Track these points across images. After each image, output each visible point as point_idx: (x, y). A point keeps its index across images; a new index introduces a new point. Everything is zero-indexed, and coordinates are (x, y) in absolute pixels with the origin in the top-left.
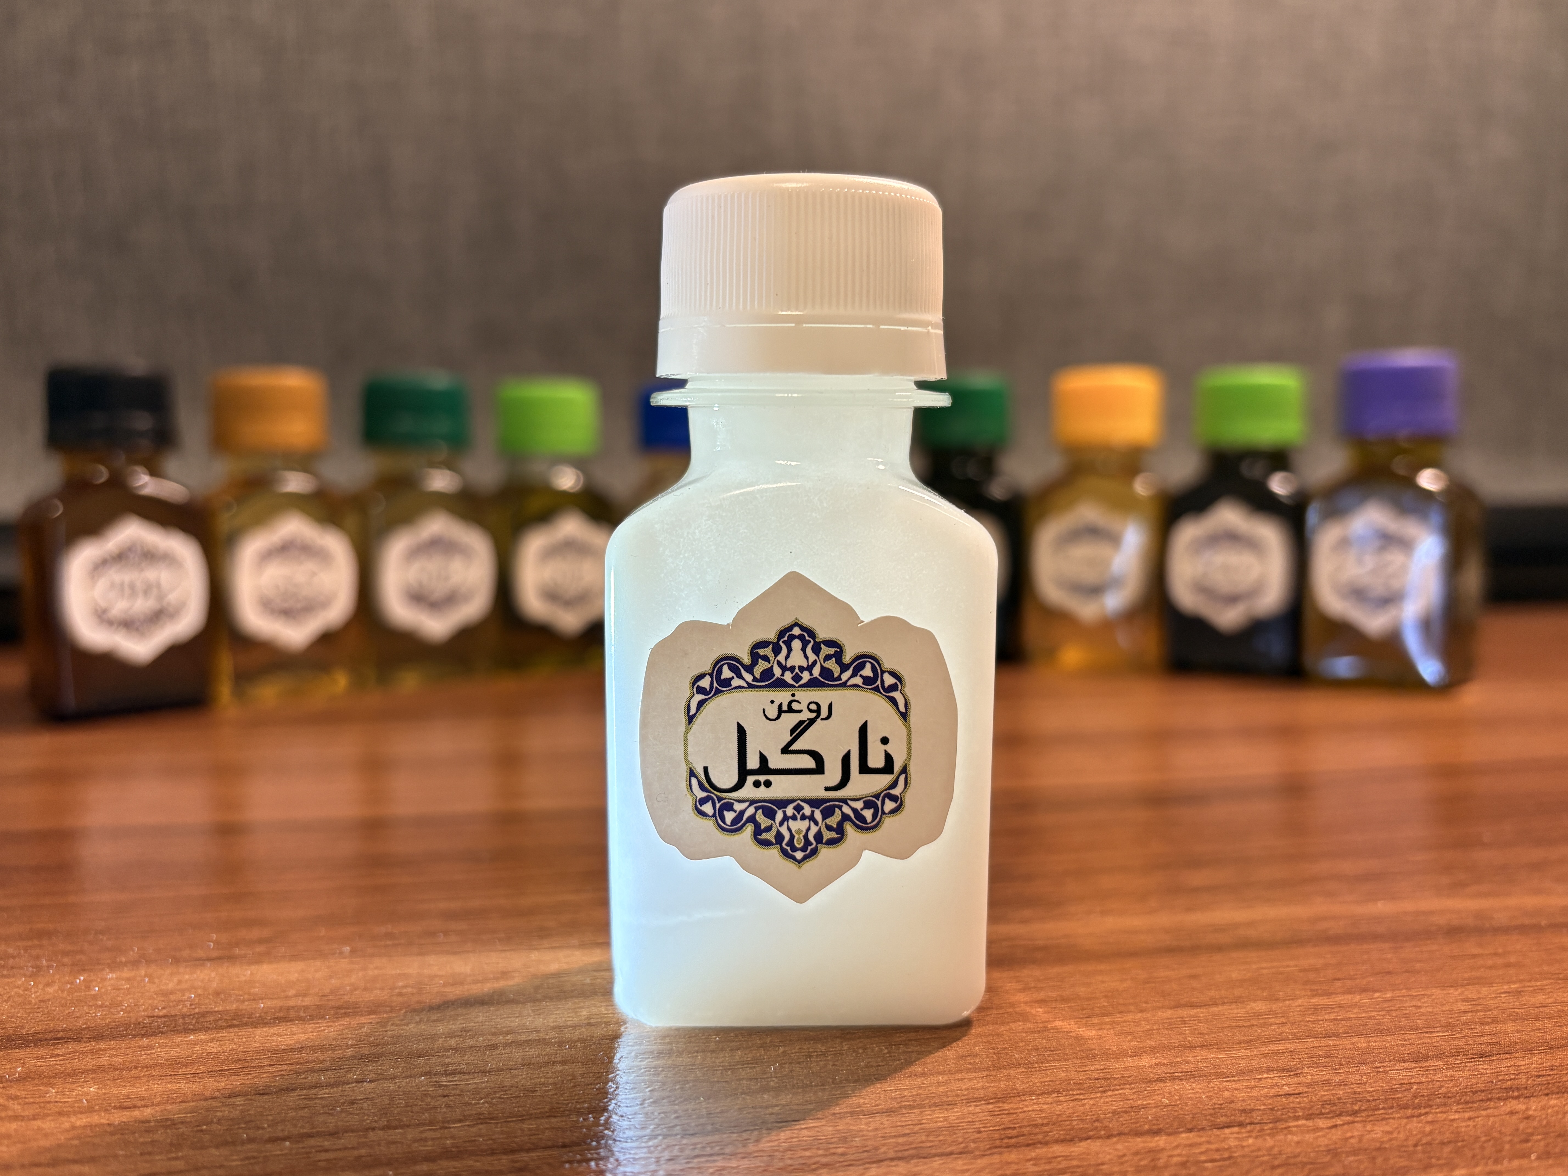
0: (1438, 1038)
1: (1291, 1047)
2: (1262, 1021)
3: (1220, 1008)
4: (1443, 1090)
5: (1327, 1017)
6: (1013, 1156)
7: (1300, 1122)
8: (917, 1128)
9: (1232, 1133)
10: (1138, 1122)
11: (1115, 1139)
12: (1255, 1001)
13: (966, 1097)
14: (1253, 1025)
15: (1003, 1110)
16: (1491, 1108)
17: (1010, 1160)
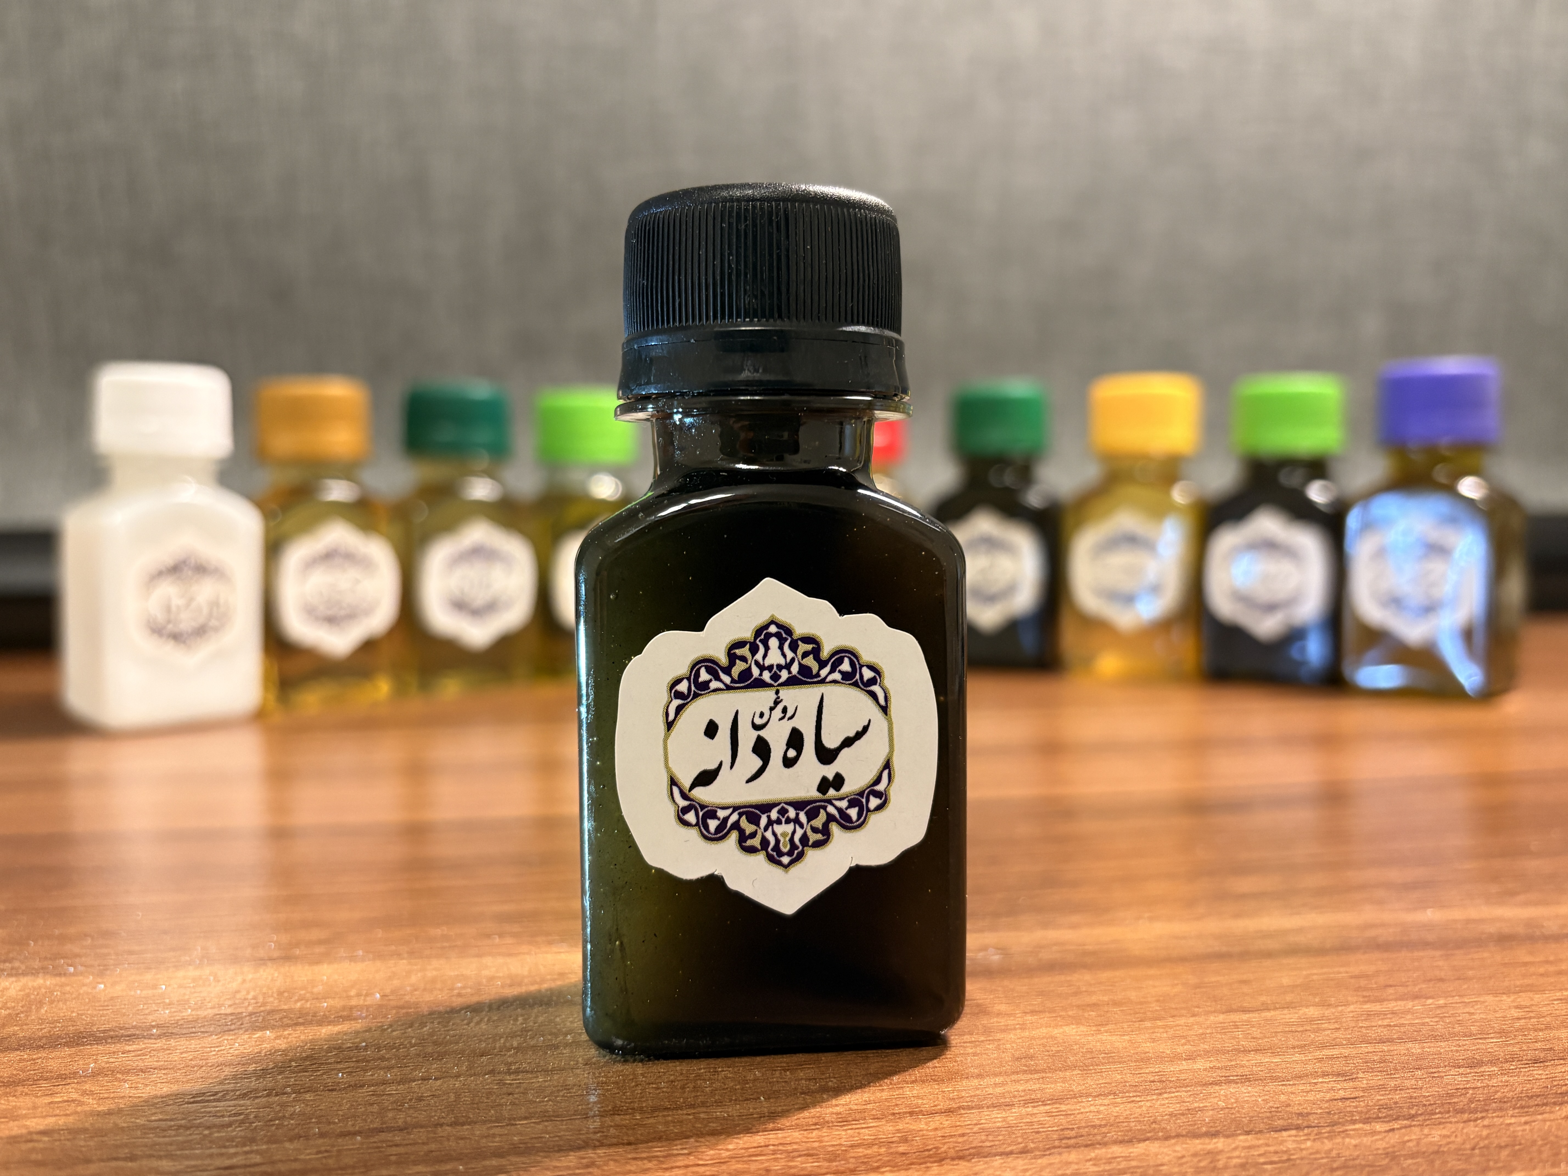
0: (1493, 1045)
1: (1346, 1052)
2: (1315, 1026)
3: (1272, 1013)
4: (1498, 1095)
5: (1380, 1023)
6: (1073, 1156)
7: (1357, 1126)
8: (976, 1129)
9: (1290, 1136)
10: (1195, 1124)
11: (1173, 1141)
12: (1307, 1006)
13: (1023, 1098)
14: (1306, 1031)
15: (1061, 1111)
16: (1546, 1113)
17: (1070, 1160)
